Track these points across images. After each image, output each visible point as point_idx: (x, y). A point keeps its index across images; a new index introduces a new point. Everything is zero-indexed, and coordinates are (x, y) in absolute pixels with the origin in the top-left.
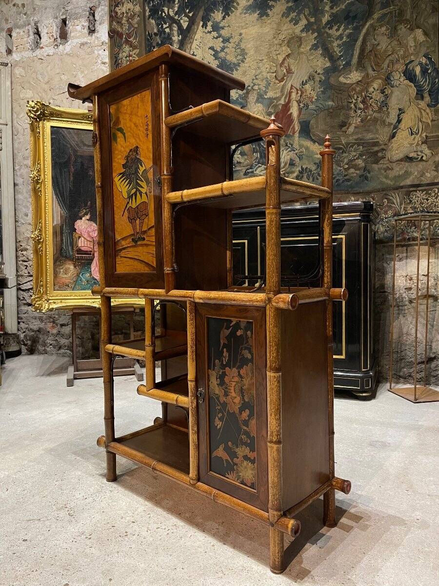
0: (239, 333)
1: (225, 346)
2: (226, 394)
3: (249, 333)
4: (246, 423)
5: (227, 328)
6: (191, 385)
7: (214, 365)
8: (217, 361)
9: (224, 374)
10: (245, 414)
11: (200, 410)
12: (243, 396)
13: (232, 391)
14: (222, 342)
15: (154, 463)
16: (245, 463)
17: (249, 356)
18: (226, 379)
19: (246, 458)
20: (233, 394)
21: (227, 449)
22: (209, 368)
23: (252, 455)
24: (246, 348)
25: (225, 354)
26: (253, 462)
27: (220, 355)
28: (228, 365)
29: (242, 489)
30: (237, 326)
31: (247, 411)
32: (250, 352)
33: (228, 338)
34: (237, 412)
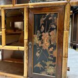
0: (50, 19)
1: (42, 24)
2: (42, 43)
3: (55, 18)
4: (51, 52)
5: (44, 17)
6: (26, 41)
7: (37, 33)
8: (38, 31)
9: (42, 36)
10: (51, 49)
11: (29, 51)
12: (50, 43)
13: (45, 41)
14: (41, 23)
15: (6, 74)
16: (50, 67)
17: (55, 27)
18: (42, 37)
19: (51, 65)
20: (46, 42)
21: (42, 63)
22: (34, 34)
23: (53, 64)
24: (53, 24)
25: (43, 27)
26: (54, 66)
27: (40, 28)
28: (44, 32)
29: (48, 77)
30: (49, 16)
31: (52, 48)
32: (55, 25)
33: (44, 21)
34: (47, 49)
